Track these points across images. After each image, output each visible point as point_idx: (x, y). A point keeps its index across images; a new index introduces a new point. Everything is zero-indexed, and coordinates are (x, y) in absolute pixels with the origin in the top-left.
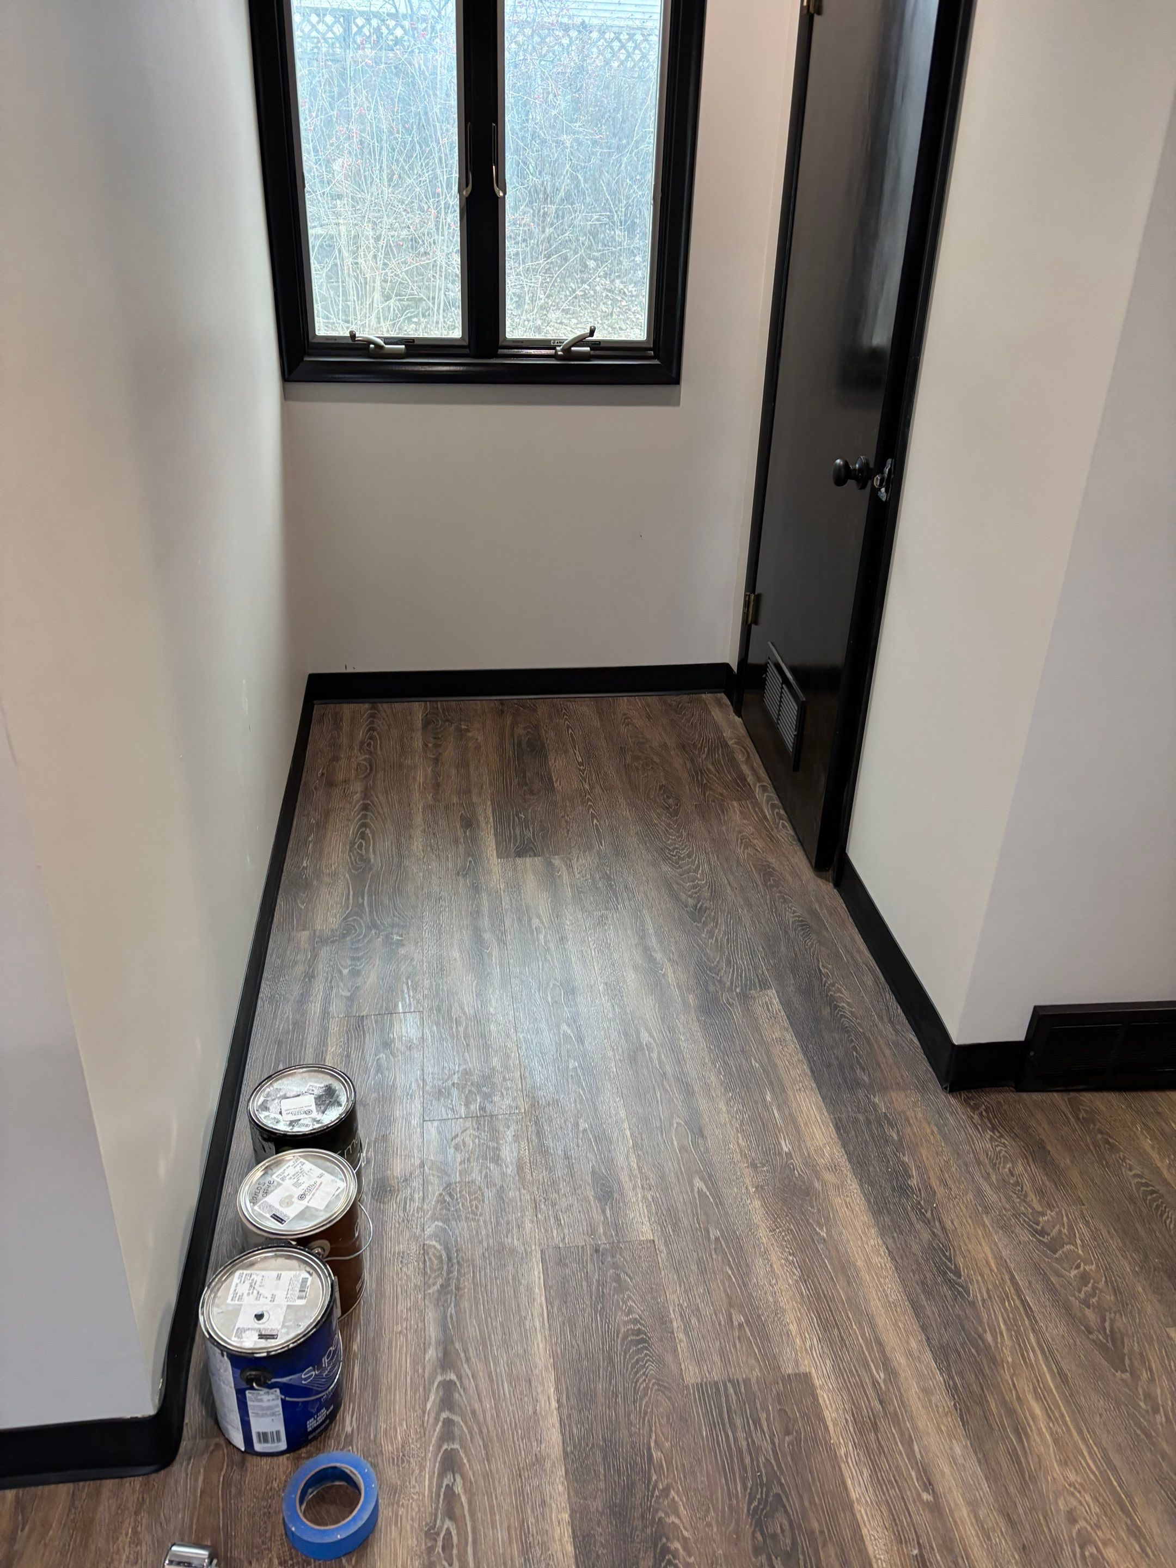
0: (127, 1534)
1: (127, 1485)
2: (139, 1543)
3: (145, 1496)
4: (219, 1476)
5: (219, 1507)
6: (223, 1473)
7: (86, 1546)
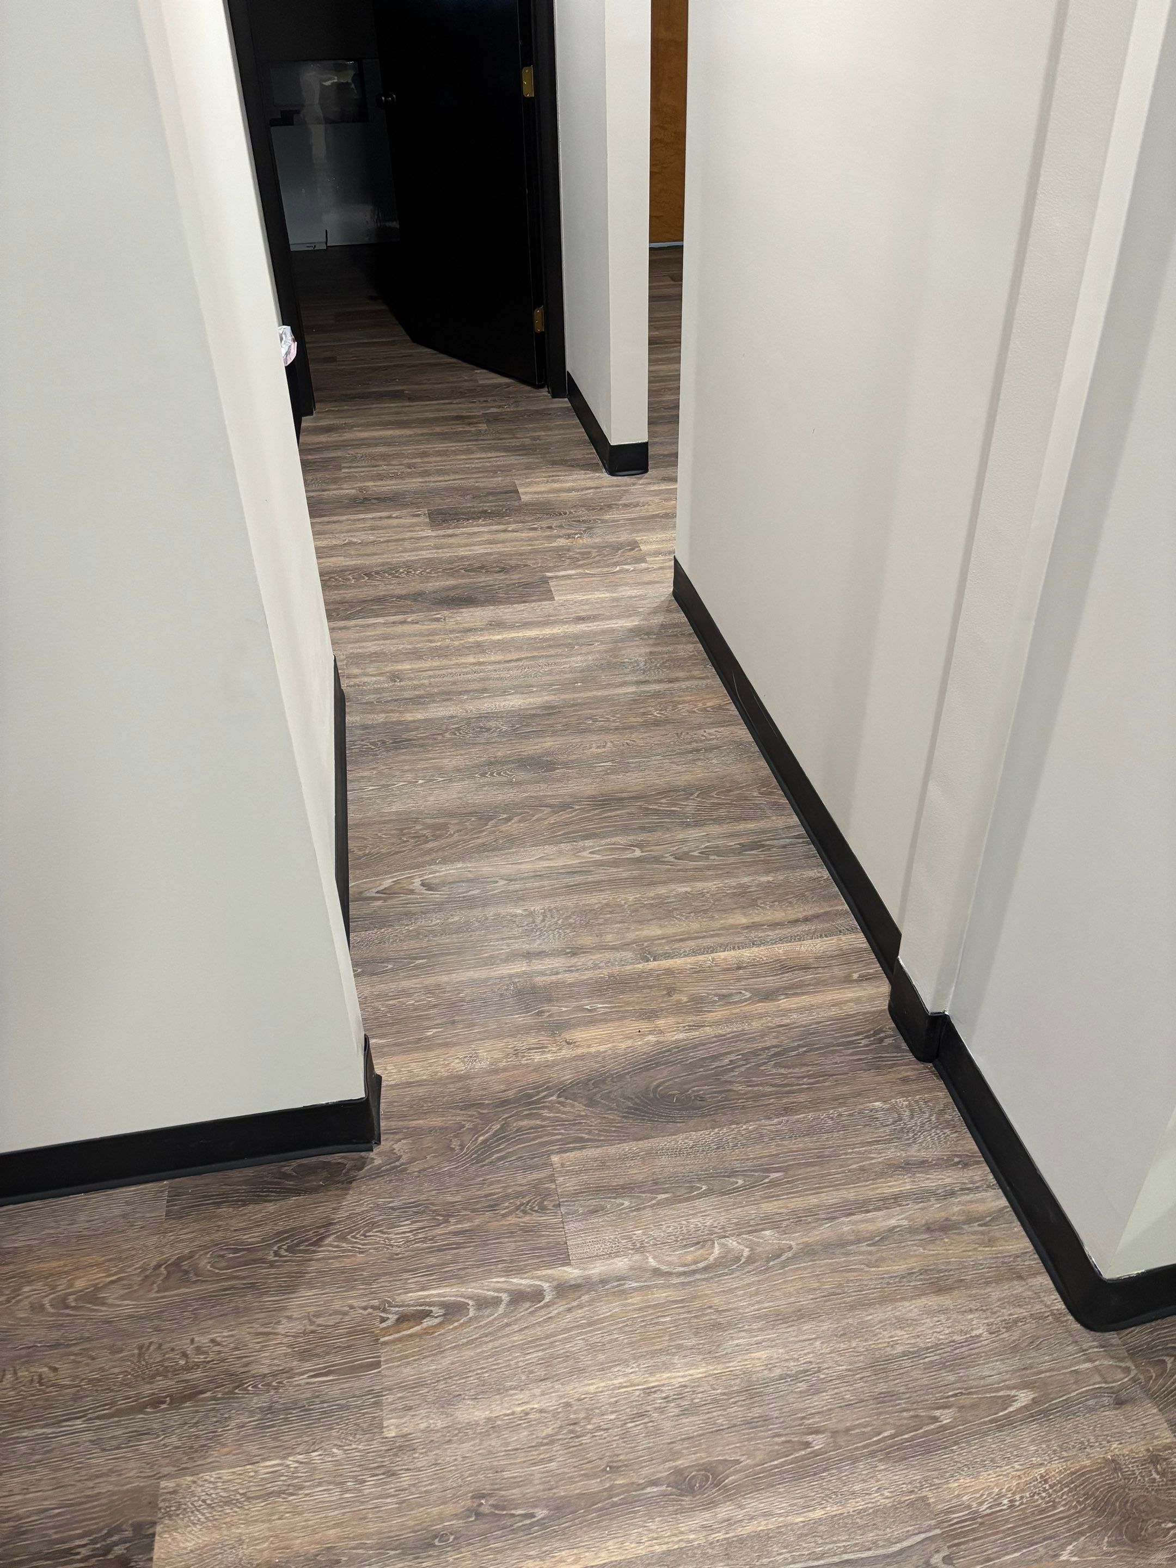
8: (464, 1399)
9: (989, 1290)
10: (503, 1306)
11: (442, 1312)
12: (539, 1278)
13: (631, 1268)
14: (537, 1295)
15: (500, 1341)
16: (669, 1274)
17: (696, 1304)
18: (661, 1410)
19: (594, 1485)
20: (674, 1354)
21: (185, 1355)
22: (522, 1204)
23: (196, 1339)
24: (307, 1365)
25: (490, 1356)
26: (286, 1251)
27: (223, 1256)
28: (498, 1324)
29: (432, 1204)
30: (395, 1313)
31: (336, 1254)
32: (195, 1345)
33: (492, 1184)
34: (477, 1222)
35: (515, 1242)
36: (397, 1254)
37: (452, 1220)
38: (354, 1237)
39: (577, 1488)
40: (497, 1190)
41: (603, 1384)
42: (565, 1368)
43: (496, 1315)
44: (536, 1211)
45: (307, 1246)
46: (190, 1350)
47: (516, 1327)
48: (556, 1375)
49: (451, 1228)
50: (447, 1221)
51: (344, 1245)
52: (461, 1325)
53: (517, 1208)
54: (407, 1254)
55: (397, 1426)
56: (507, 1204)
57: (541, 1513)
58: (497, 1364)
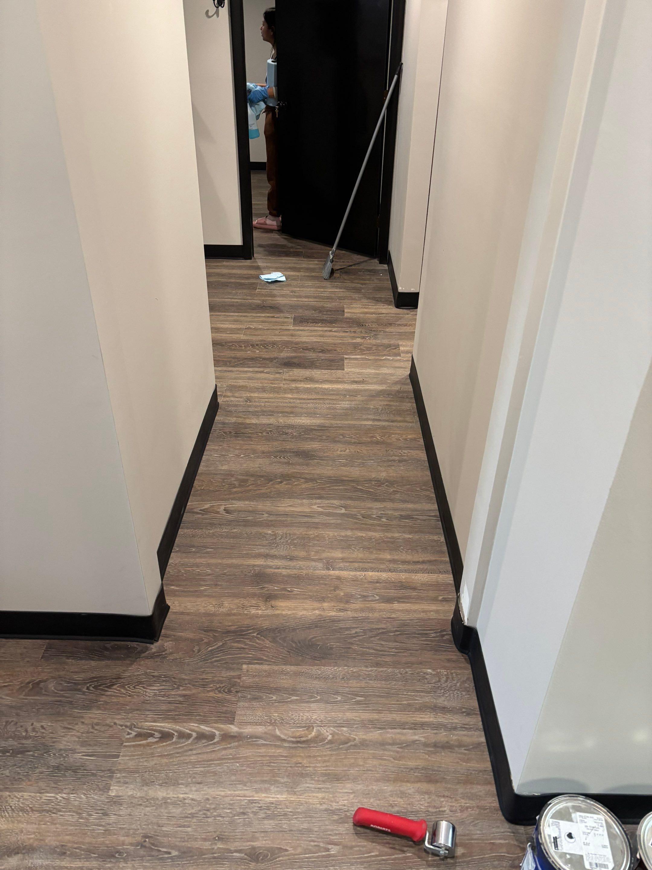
0: (465, 803)
1: (494, 799)
2: (462, 811)
3: (488, 810)
4: (504, 853)
5: (485, 855)
6: (506, 855)
7: (458, 783)
8: (155, 784)
9: (458, 787)
10: (191, 739)
11: (159, 736)
12: (216, 728)
13: (265, 733)
14: (211, 737)
15: (184, 758)
16: (284, 740)
17: (294, 760)
18: (255, 813)
19: (207, 845)
20: (272, 785)
21: (26, 731)
22: (220, 687)
23: (35, 724)
24: (84, 749)
25: (176, 765)
26: (93, 688)
27: (61, 684)
28: (185, 748)
29: (174, 678)
30: (136, 732)
31: (118, 694)
32: (33, 727)
33: (208, 673)
34: (194, 691)
35: (210, 706)
36: (147, 701)
37: (181, 688)
38: (129, 687)
39: (197, 844)
40: (209, 677)
41: (229, 792)
42: (213, 779)
43: (186, 743)
44: (226, 692)
45: (104, 687)
46: (30, 728)
47: (194, 752)
48: (207, 782)
49: (180, 692)
50: (178, 688)
51: (122, 690)
52: (167, 745)
53: (217, 689)
54: (152, 701)
55: (117, 791)
56: (212, 686)
57: (174, 853)
58: (179, 770)
